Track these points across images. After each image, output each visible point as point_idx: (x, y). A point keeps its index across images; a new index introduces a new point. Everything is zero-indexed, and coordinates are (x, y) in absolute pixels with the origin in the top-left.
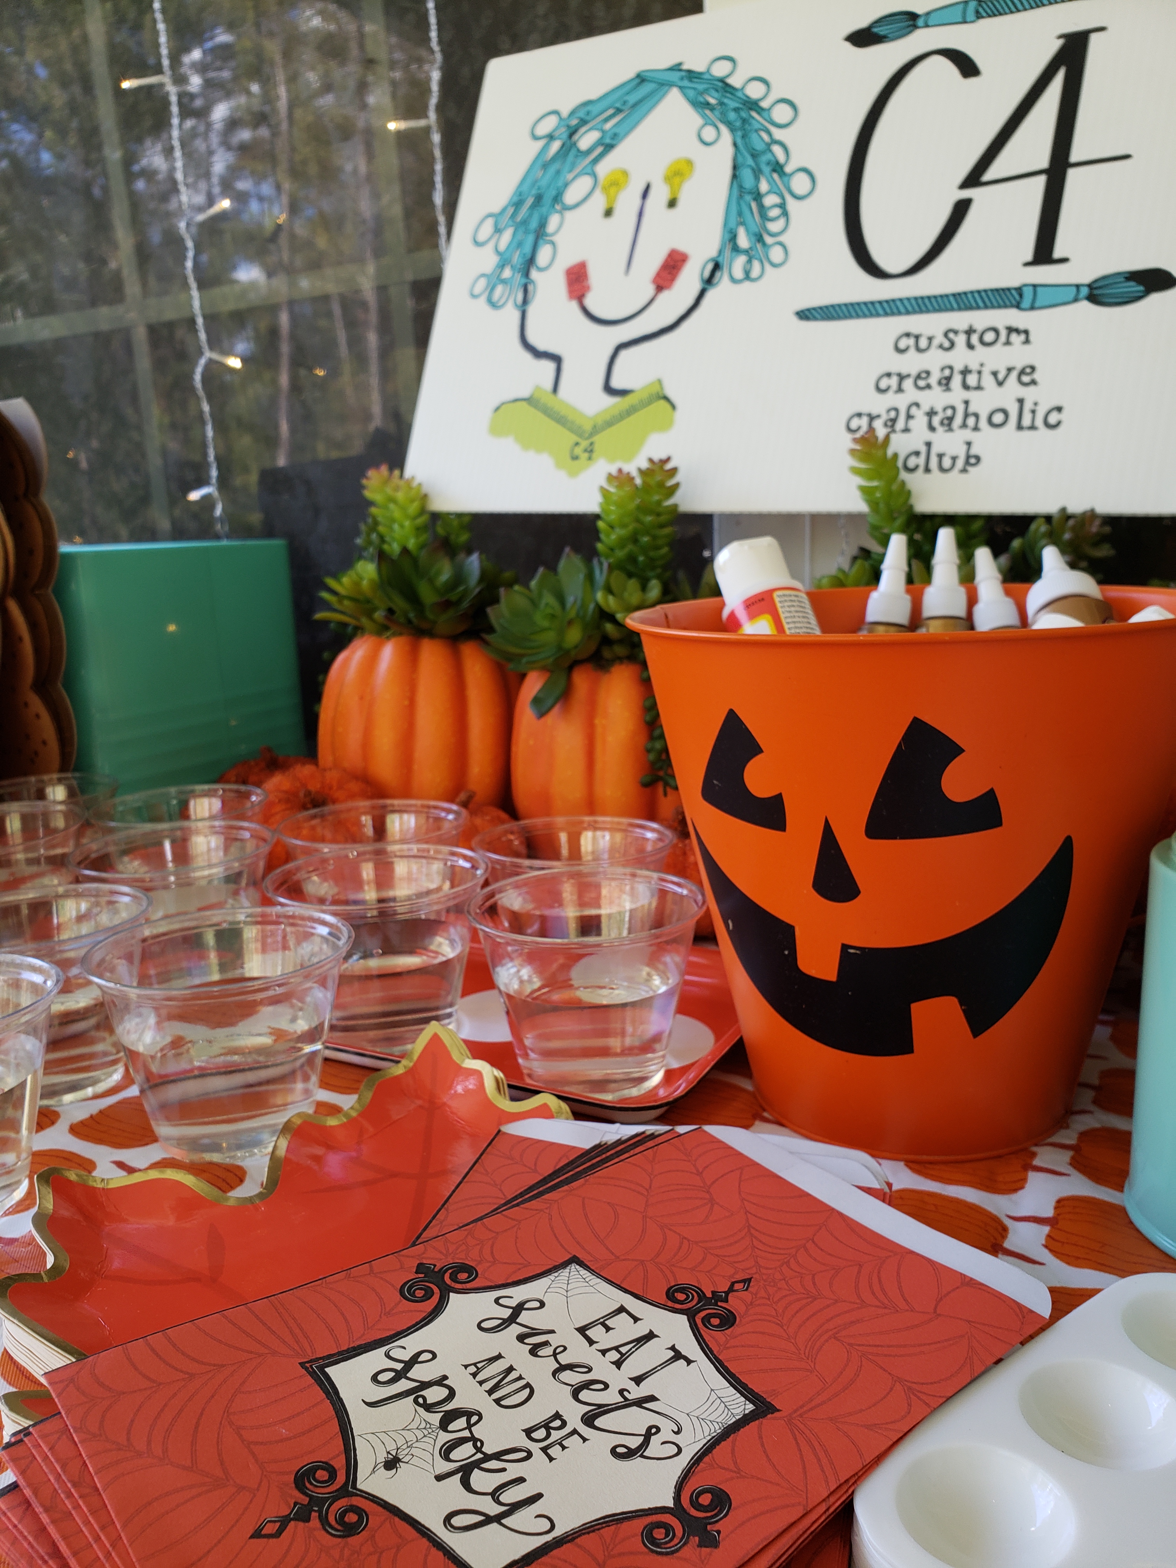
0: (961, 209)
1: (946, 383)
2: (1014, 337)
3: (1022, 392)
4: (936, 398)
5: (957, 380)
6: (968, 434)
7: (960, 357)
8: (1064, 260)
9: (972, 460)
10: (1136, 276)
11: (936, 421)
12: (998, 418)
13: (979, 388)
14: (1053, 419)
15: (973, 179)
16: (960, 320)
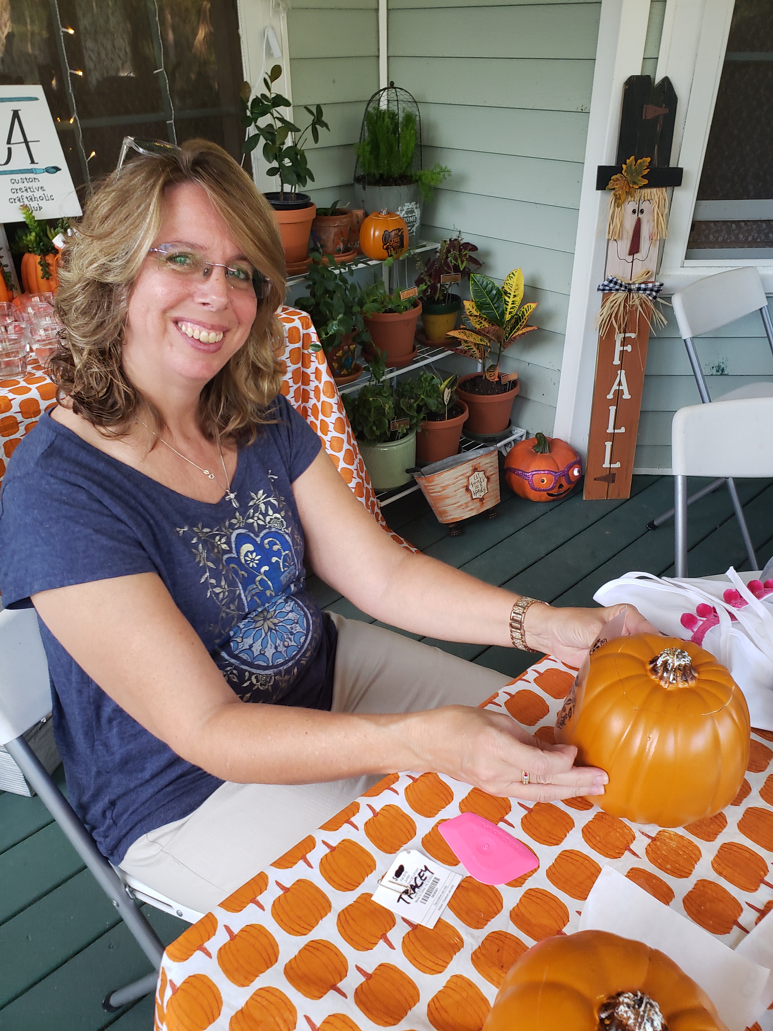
0: (10, 150)
1: (26, 190)
2: (37, 181)
3: (44, 192)
4: (25, 194)
5: (28, 190)
6: (36, 202)
7: (27, 185)
8: (37, 163)
9: (41, 208)
10: (53, 167)
11: (29, 199)
12: (41, 198)
13: (34, 192)
14: (52, 198)
15: (9, 142)
16: (23, 176)
